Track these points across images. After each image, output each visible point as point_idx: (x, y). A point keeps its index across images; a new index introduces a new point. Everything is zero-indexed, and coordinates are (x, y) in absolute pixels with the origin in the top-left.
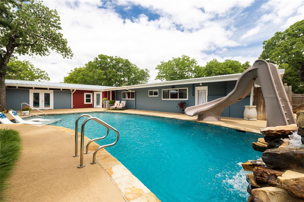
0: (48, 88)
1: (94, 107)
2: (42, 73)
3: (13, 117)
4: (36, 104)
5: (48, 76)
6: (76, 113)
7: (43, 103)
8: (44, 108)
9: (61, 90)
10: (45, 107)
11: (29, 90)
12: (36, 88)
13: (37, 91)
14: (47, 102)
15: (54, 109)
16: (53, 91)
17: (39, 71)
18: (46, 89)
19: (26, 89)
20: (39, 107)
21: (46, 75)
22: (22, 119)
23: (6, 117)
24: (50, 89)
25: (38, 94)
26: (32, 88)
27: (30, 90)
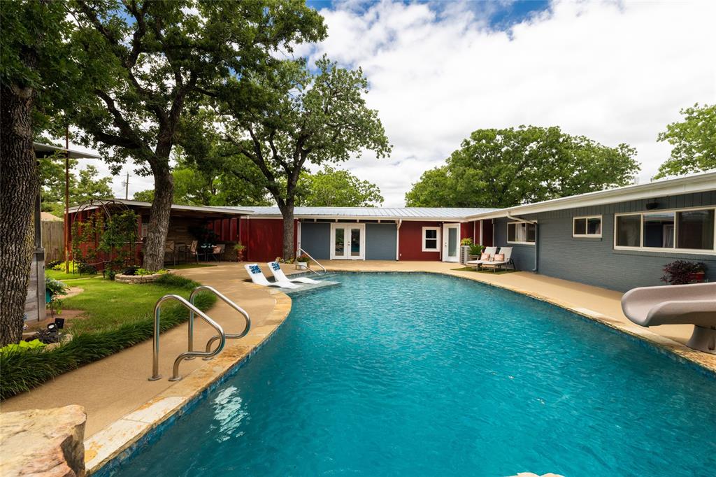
0: (358, 219)
1: (443, 260)
2: (372, 189)
3: (271, 272)
4: (340, 250)
5: (381, 194)
6: (382, 272)
7: (350, 247)
8: (350, 257)
9: (379, 222)
10: (352, 255)
11: (330, 224)
12: (340, 221)
13: (341, 226)
14: (355, 247)
15: (366, 259)
16: (364, 224)
17: (367, 185)
18: (355, 221)
19: (325, 223)
20: (343, 255)
21: (377, 192)
22: (287, 276)
23: (260, 272)
24: (361, 221)
25: (343, 230)
26: (333, 221)
27: (332, 224)
